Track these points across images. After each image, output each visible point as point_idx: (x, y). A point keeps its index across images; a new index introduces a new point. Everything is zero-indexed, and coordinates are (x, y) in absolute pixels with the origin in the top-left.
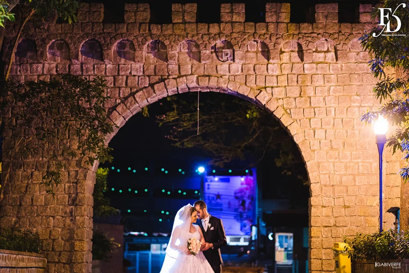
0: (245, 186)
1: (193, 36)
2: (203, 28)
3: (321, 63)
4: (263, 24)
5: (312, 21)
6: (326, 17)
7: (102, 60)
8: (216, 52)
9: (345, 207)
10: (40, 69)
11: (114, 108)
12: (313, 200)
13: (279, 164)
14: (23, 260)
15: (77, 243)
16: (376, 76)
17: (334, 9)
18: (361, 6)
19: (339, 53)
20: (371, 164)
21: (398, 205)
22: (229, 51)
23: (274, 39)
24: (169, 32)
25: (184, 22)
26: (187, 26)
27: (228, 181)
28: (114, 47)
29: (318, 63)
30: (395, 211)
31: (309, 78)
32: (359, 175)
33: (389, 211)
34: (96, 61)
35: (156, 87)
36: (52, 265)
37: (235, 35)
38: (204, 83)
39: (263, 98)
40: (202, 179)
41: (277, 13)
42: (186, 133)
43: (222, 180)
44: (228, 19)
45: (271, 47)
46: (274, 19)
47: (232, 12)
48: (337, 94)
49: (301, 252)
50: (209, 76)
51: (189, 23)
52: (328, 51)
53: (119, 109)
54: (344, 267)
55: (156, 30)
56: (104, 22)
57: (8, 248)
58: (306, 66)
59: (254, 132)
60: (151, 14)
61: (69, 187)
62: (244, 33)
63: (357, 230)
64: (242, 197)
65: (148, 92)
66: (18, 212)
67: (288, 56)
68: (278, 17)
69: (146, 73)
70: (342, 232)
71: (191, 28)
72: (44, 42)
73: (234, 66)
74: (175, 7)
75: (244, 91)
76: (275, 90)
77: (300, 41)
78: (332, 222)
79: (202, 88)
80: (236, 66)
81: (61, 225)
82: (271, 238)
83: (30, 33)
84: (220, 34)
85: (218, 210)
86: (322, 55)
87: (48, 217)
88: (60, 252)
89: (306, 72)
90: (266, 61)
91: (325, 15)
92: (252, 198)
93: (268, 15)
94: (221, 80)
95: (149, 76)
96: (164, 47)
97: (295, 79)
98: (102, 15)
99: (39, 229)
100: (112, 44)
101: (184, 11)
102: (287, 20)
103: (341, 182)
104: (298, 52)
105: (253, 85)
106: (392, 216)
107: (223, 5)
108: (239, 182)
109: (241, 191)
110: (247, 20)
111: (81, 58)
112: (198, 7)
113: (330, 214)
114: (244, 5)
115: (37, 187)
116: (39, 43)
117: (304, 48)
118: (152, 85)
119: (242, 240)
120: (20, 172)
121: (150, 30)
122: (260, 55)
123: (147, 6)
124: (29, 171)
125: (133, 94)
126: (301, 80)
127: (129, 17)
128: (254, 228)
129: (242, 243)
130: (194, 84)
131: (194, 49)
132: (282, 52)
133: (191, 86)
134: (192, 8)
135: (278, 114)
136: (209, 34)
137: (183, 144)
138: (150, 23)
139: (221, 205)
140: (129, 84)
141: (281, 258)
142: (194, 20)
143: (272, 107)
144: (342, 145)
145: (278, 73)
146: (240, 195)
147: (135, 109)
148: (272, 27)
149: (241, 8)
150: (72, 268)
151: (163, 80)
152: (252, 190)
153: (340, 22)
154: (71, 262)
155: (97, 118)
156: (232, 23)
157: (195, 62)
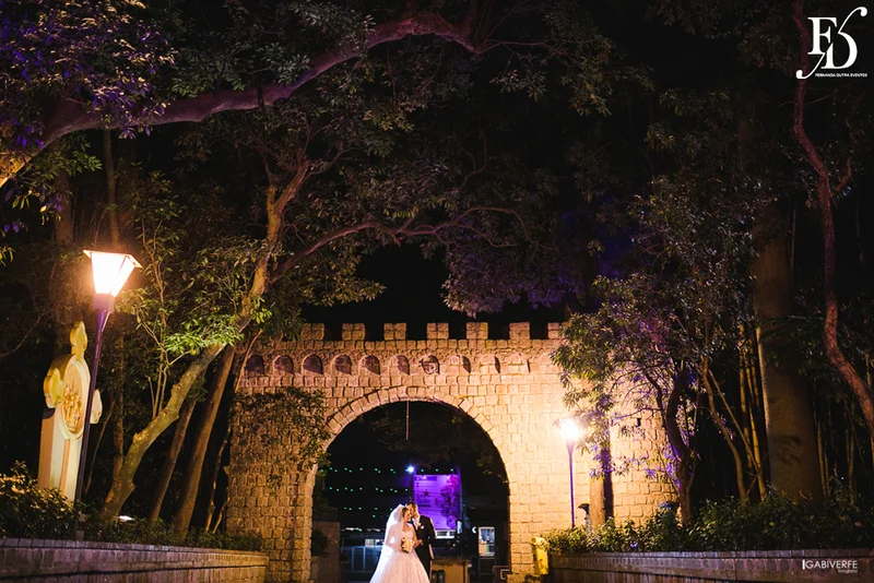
0: (450, 484)
1: (403, 352)
2: (412, 344)
3: (516, 374)
4: (464, 341)
5: (507, 338)
6: (519, 334)
7: (322, 373)
8: (423, 366)
9: (540, 504)
10: (266, 382)
11: (332, 417)
13: (480, 465)
14: (246, 559)
15: (297, 542)
16: (565, 387)
17: (526, 326)
18: (549, 325)
19: (531, 365)
21: (588, 502)
22: (435, 365)
23: (474, 353)
24: (382, 348)
25: (395, 340)
26: (398, 343)
27: (435, 479)
28: (333, 362)
29: (513, 375)
30: (586, 507)
31: (505, 388)
32: (552, 475)
33: (580, 507)
34: (317, 374)
35: (370, 397)
36: (273, 563)
37: (439, 351)
38: (413, 393)
39: (465, 407)
40: (412, 478)
41: (477, 331)
42: (396, 438)
43: (429, 479)
44: (434, 337)
45: (471, 360)
46: (474, 336)
47: (437, 330)
48: (531, 402)
49: (502, 544)
50: (417, 387)
51: (400, 340)
52: (522, 364)
53: (337, 417)
54: (541, 560)
55: (370, 347)
56: (324, 340)
57: (233, 549)
58: (503, 377)
59: (459, 435)
60: (366, 333)
61: (291, 489)
62: (448, 349)
63: (552, 526)
64: (448, 494)
65: (363, 402)
66: (243, 513)
67: (487, 368)
68: (478, 335)
69: (361, 385)
70: (539, 527)
71: (401, 345)
72: (270, 358)
73: (439, 378)
74: (387, 326)
75: (448, 400)
76: (476, 399)
77: (498, 356)
78: (529, 518)
79: (411, 398)
80: (441, 378)
81: (283, 525)
82: (474, 532)
83: (258, 349)
84: (426, 350)
85: (425, 505)
86: (517, 367)
87: (270, 517)
88: (281, 550)
89: (503, 383)
90: (468, 373)
91: (520, 331)
92: (456, 495)
93: (468, 333)
94: (428, 391)
95: (364, 388)
96: (378, 362)
97: (493, 390)
98: (323, 334)
99: (262, 529)
100: (331, 359)
101: (395, 330)
102: (486, 338)
103: (536, 481)
104: (495, 365)
105: (456, 395)
106: (583, 512)
107: (429, 325)
108: (445, 479)
109: (447, 488)
110: (450, 338)
111: (304, 372)
112: (407, 326)
113: (527, 511)
114: (447, 325)
115: (261, 490)
116: (265, 358)
117: (500, 361)
118: (366, 396)
119: (448, 534)
120: (246, 476)
121: (364, 347)
122: (462, 367)
123: (363, 326)
124: (254, 475)
125: (349, 404)
126: (500, 390)
127: (347, 335)
128: (459, 523)
129: (448, 536)
130: (404, 395)
131: (404, 364)
132: (481, 366)
133: (401, 396)
134: (402, 327)
136: (417, 350)
137: (394, 448)
138: (365, 341)
139: (429, 501)
140: (346, 395)
141: (484, 550)
142: (404, 338)
143: (473, 415)
144: (536, 448)
145: (478, 383)
146: (445, 492)
147: (351, 417)
148: (472, 343)
149: (445, 327)
150: (292, 565)
151: (376, 391)
152: (457, 487)
153: (532, 338)
154: (290, 560)
155: (316, 426)
156: (437, 340)
157: (405, 374)
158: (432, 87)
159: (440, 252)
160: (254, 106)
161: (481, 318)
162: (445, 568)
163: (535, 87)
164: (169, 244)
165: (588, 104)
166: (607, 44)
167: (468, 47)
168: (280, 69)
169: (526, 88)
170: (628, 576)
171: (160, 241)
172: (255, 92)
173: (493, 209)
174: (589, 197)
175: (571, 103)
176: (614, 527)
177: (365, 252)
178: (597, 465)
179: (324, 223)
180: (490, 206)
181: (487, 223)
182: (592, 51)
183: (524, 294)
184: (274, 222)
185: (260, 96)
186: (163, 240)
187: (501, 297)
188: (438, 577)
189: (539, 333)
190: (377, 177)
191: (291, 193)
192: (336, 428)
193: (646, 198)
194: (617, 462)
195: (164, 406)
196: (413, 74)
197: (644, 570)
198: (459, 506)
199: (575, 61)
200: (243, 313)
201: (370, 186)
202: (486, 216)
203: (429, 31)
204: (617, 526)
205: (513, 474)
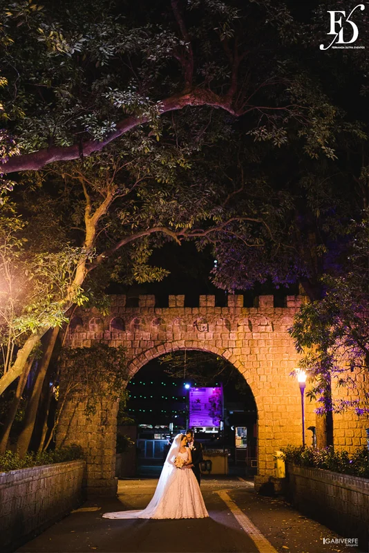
0: (215, 394)
1: (182, 316)
2: (188, 310)
3: (263, 332)
4: (226, 308)
5: (257, 306)
6: (266, 303)
7: (124, 330)
8: (197, 325)
9: (280, 426)
10: (84, 336)
11: (131, 362)
12: (260, 422)
13: (237, 388)
14: (70, 466)
15: (106, 451)
16: (298, 352)
17: (270, 298)
18: (288, 297)
19: (274, 326)
20: (296, 397)
21: (315, 425)
22: (205, 325)
23: (233, 318)
24: (167, 313)
25: (177, 307)
26: (178, 309)
27: (204, 390)
28: (132, 322)
29: (261, 333)
30: (312, 429)
31: (256, 342)
32: (289, 405)
33: (309, 429)
34: (120, 331)
35: (158, 348)
36: (89, 465)
37: (208, 315)
38: (190, 345)
39: (227, 355)
40: (188, 391)
41: (235, 301)
42: (177, 369)
43: (200, 390)
44: (205, 305)
45: (231, 322)
46: (233, 305)
47: (207, 300)
48: (274, 353)
49: (252, 439)
50: (192, 341)
51: (180, 307)
52: (267, 325)
53: (135, 362)
54: (280, 468)
55: (159, 312)
56: (126, 306)
57: (61, 461)
58: (254, 334)
59: (221, 368)
60: (156, 301)
61: (102, 413)
62: (214, 313)
63: (288, 442)
64: (214, 401)
65: (153, 351)
66: (68, 430)
67: (243, 328)
68: (236, 303)
69: (152, 339)
70: (279, 443)
71: (181, 310)
72: (88, 319)
73: (208, 334)
74: (171, 297)
75: (214, 350)
76: (235, 350)
77: (250, 319)
78: (272, 436)
79: (188, 348)
80: (210, 334)
81: (96, 438)
82: (232, 429)
83: (79, 313)
84: (199, 315)
85: (198, 410)
86: (264, 327)
87: (87, 433)
88: (95, 457)
89: (254, 338)
90: (228, 331)
91: (266, 301)
92: (220, 401)
93: (229, 302)
94: (200, 343)
95: (154, 341)
96: (164, 322)
97: (247, 343)
98: (125, 302)
99: (80, 442)
100: (130, 320)
101: (177, 300)
102: (242, 306)
103: (277, 410)
104: (249, 325)
105: (220, 347)
106: (311, 432)
107: (201, 296)
108: (211, 391)
109: (213, 397)
110: (216, 306)
111: (111, 329)
112: (185, 297)
113: (271, 431)
114: (214, 296)
115: (81, 413)
116: (84, 319)
117: (252, 323)
118: (156, 347)
119: (214, 429)
120: (70, 403)
121: (155, 312)
122: (224, 327)
123: (153, 296)
124: (76, 402)
125: (143, 353)
126: (252, 344)
127: (142, 303)
128: (221, 422)
129: (214, 431)
130: (183, 346)
131: (183, 324)
132: (238, 326)
133: (181, 347)
134: (181, 298)
135: (237, 365)
136: (192, 314)
137: (175, 375)
138: (155, 307)
139: (200, 406)
140: (141, 346)
141: (239, 444)
142: (182, 305)
143: (232, 361)
144: (277, 385)
145: (236, 339)
146: (212, 399)
147: (145, 361)
148: (232, 310)
149: (212, 298)
150: (102, 467)
151: (163, 344)
152: (220, 397)
153: (275, 307)
154: (101, 463)
155: (120, 371)
156: (207, 307)
157: (183, 332)
158: (205, 136)
159: (209, 247)
160: (76, 158)
161: (238, 292)
162: (211, 459)
163: (280, 139)
164: (16, 249)
165: (318, 150)
166: (332, 110)
167: (231, 112)
168: (95, 132)
169: (273, 139)
170: (343, 489)
171: (9, 247)
172: (77, 148)
173: (248, 219)
174: (318, 214)
175: (305, 150)
176: (333, 453)
177: (155, 246)
178: (321, 405)
179: (126, 227)
180: (246, 216)
181: (243, 228)
182: (321, 114)
183: (269, 278)
184: (90, 232)
185: (81, 151)
186: (11, 246)
187: (253, 279)
188: (206, 465)
189: (280, 303)
190: (164, 198)
191: (102, 210)
192: (134, 370)
193: (359, 221)
194: (336, 403)
195: (12, 365)
196: (191, 127)
197: (355, 489)
198: (222, 411)
199: (308, 121)
200: (68, 298)
201: (160, 203)
202: (242, 223)
203: (202, 102)
204: (336, 452)
205: (261, 404)
